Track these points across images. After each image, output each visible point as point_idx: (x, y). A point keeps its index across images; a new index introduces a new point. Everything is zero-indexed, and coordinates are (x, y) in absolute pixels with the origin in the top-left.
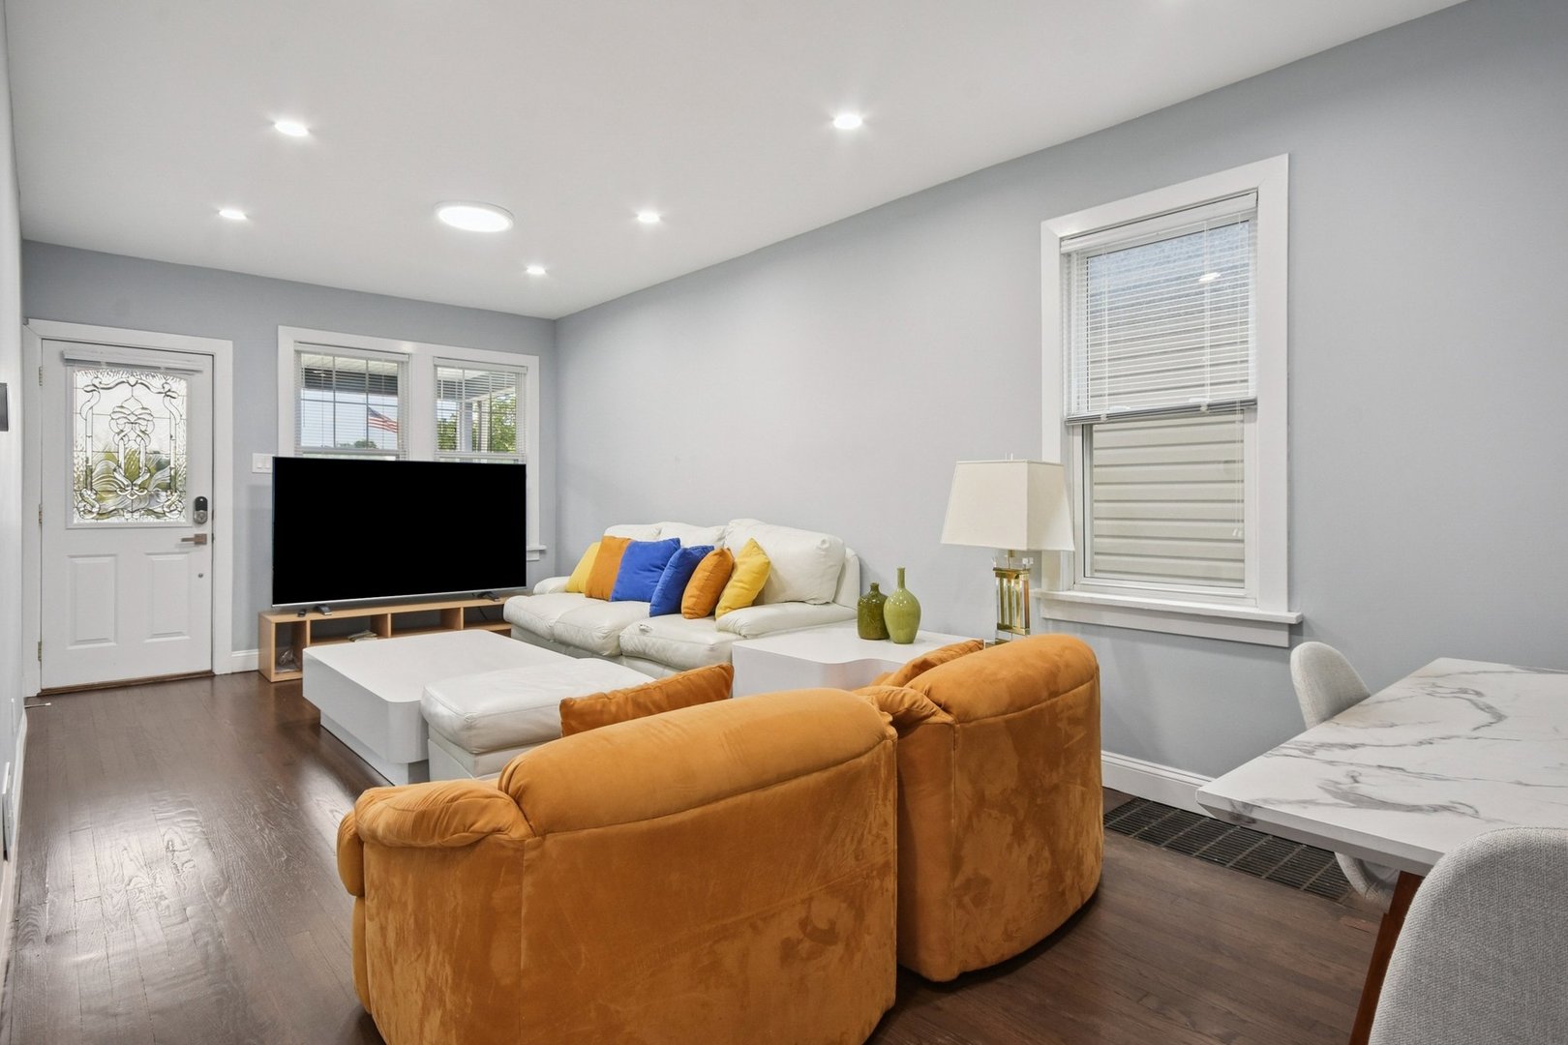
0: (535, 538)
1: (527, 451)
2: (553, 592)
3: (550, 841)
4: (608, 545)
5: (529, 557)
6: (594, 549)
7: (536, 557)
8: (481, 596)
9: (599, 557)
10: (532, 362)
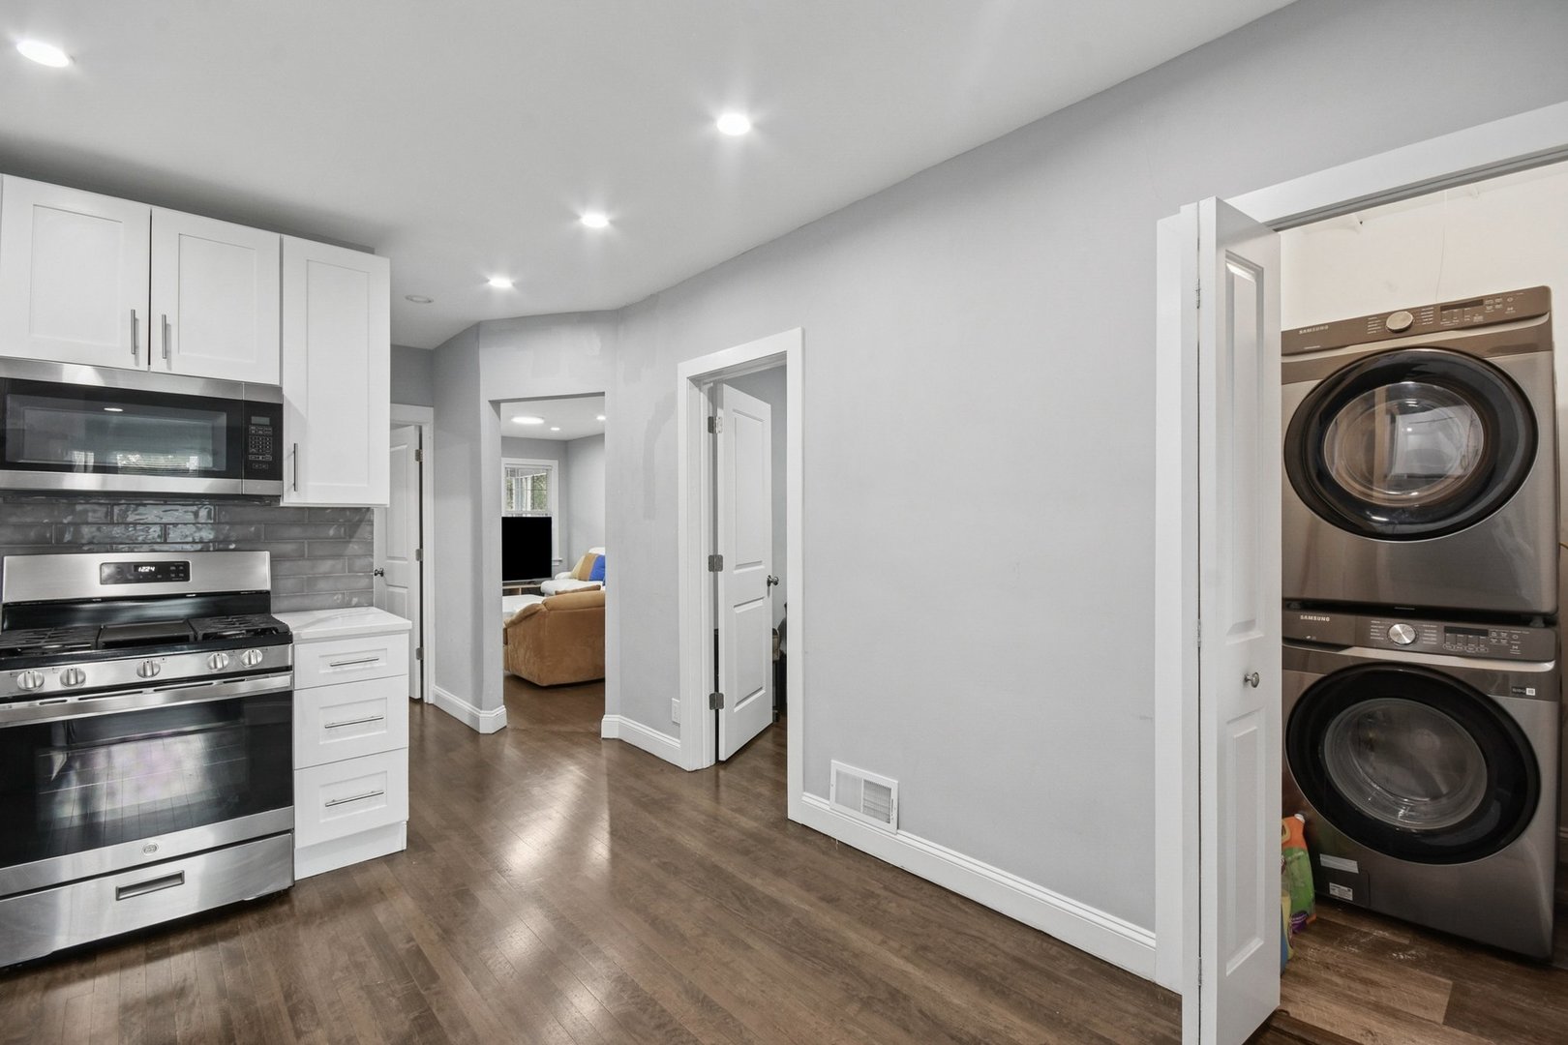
0: (556, 554)
1: (552, 510)
2: (564, 578)
3: (552, 612)
4: (588, 557)
5: (553, 564)
6: (583, 557)
7: (557, 564)
8: (529, 583)
9: (584, 561)
10: (554, 464)
